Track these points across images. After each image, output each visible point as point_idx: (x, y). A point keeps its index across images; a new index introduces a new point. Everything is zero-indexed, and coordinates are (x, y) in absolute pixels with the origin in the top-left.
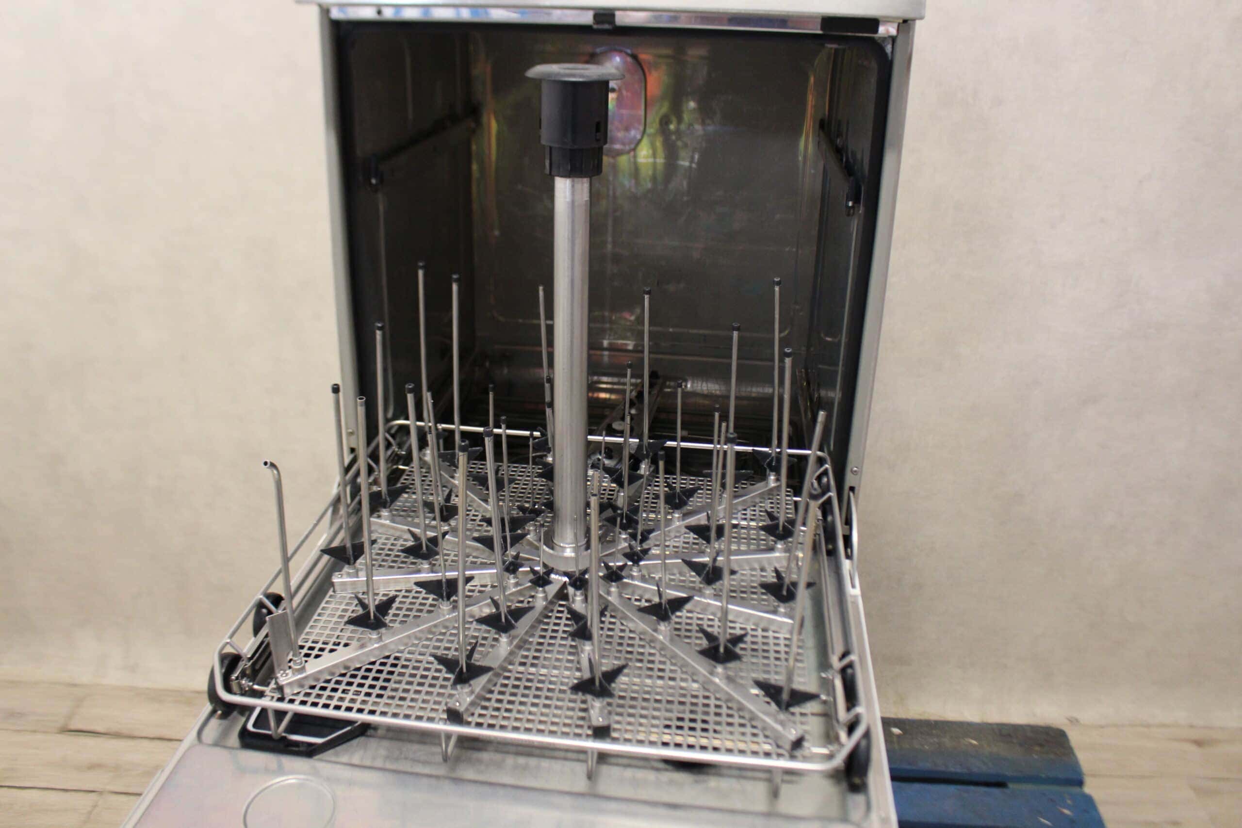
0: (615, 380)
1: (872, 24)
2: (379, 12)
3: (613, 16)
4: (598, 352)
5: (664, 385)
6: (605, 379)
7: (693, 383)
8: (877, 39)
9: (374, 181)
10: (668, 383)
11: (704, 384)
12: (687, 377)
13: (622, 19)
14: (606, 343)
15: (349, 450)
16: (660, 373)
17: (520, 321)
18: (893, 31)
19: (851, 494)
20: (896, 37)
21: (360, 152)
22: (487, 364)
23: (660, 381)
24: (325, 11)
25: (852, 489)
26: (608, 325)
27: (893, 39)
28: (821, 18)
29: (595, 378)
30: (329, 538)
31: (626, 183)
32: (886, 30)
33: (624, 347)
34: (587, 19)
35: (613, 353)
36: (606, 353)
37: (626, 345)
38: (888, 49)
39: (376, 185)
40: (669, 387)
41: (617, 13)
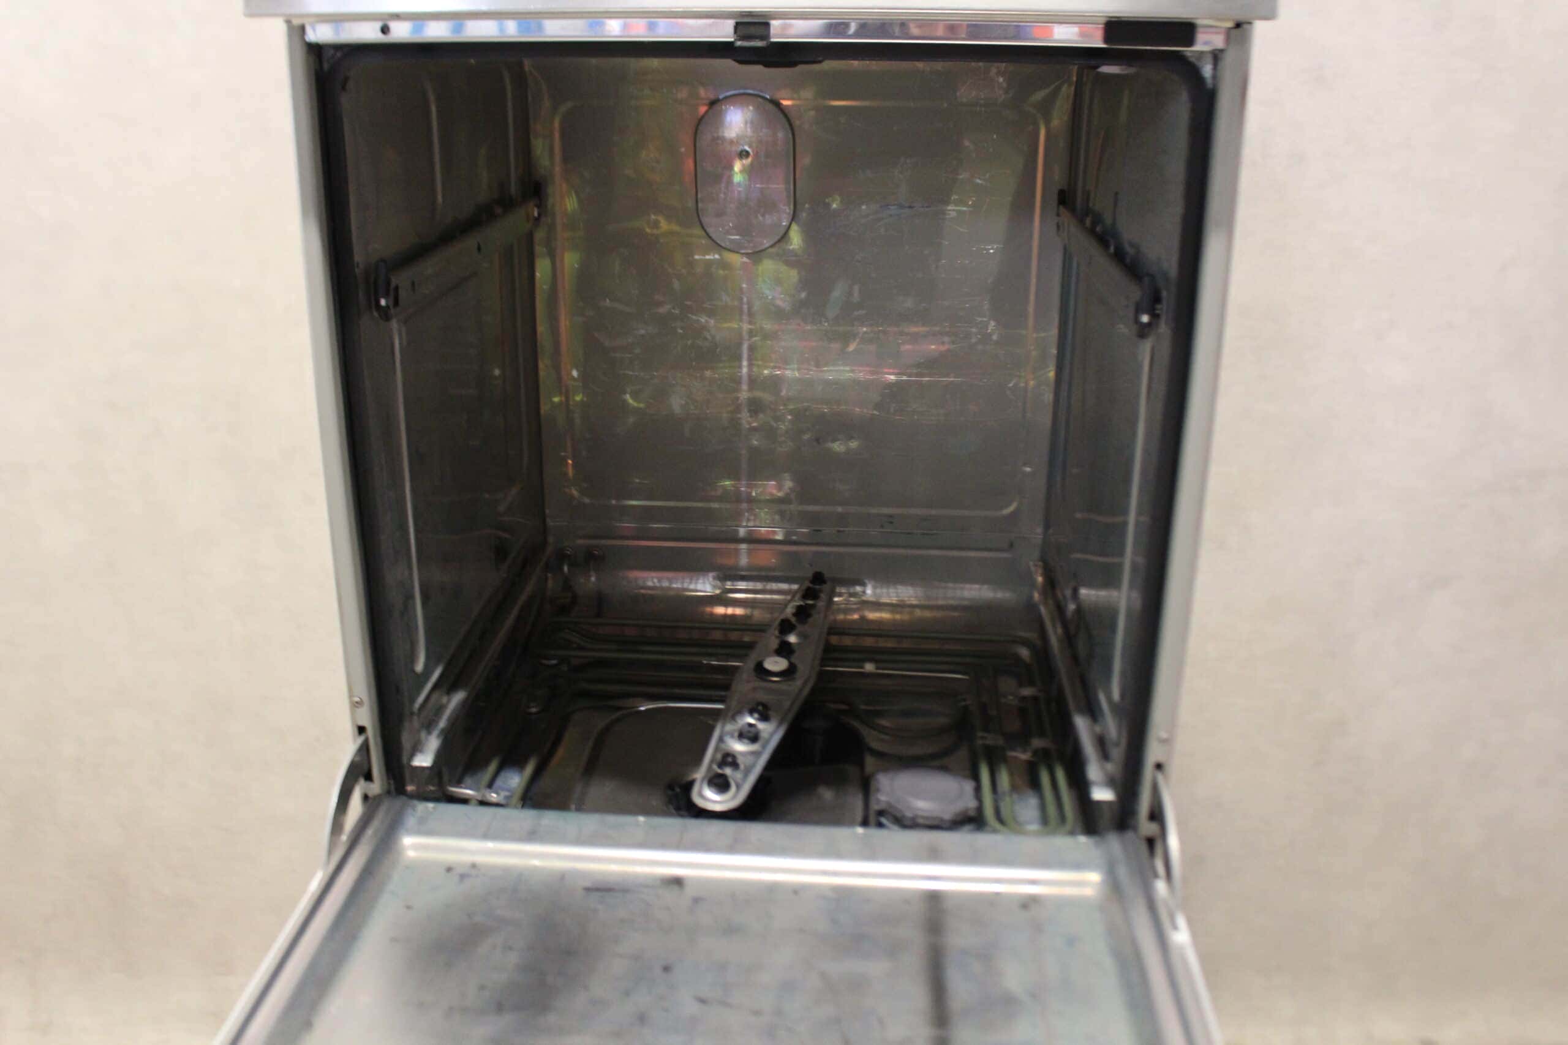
0: (759, 586)
1: (1185, 31)
2: (385, 30)
3: (767, 25)
4: (732, 546)
5: (833, 594)
6: (742, 585)
7: (875, 588)
8: (1189, 54)
9: (383, 302)
10: (838, 590)
11: (892, 590)
12: (867, 581)
13: (780, 32)
14: (742, 532)
15: (356, 730)
16: (827, 574)
17: (614, 502)
18: (1218, 41)
19: (1160, 778)
20: (1222, 51)
21: (359, 257)
22: (566, 569)
23: (826, 587)
24: (297, 31)
25: (1159, 766)
26: (744, 506)
27: (1216, 56)
28: (1103, 20)
29: (729, 585)
30: (326, 879)
31: (769, 293)
32: (1205, 42)
33: (771, 537)
34: (724, 32)
35: (752, 546)
36: (744, 546)
37: (774, 533)
38: (1207, 70)
39: (388, 307)
40: (840, 595)
41: (775, 24)
